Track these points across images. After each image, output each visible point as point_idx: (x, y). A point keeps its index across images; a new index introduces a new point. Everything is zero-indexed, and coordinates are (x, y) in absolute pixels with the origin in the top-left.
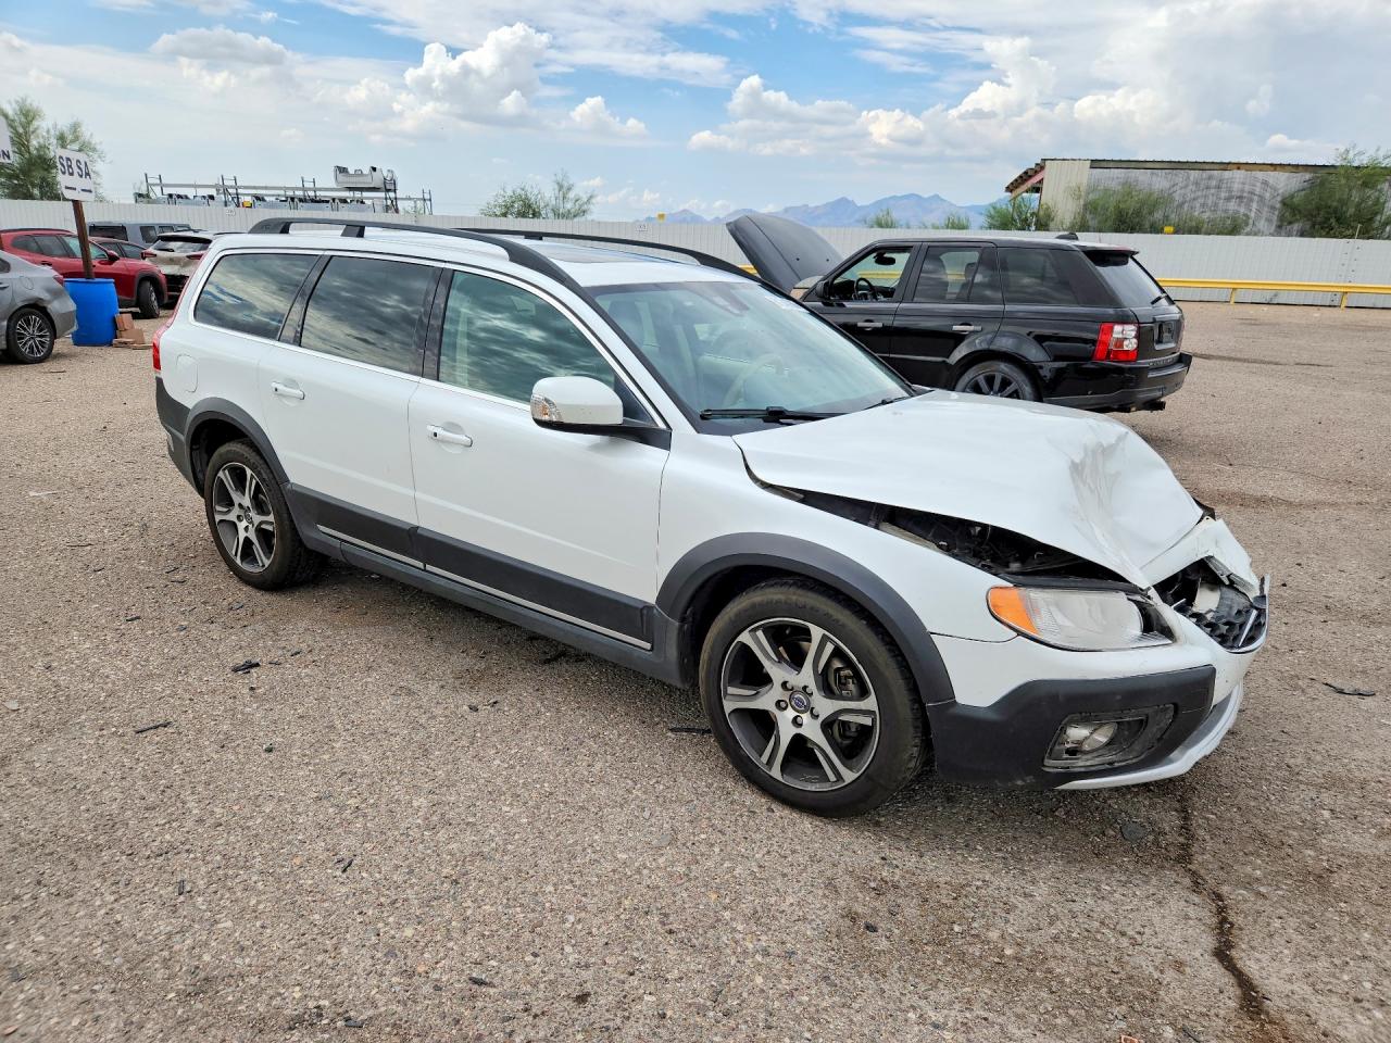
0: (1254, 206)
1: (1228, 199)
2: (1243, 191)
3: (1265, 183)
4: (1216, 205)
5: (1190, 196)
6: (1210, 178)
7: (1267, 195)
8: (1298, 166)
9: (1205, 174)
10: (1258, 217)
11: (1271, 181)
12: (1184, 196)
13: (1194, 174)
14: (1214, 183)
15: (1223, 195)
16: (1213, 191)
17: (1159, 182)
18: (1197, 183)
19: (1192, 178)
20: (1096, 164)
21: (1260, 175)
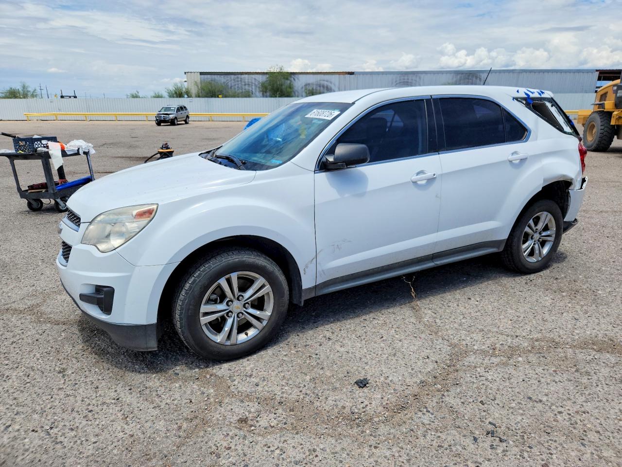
0: (254, 87)
1: (245, 85)
2: (249, 82)
3: (255, 79)
4: (242, 87)
5: (233, 84)
6: (238, 78)
7: (257, 83)
8: (264, 73)
9: (236, 76)
10: (255, 91)
11: (257, 79)
12: (231, 84)
13: (233, 77)
14: (239, 80)
15: (243, 83)
16: (240, 82)
17: (222, 79)
18: (234, 80)
19: (232, 78)
20: (201, 73)
21: (253, 76)
